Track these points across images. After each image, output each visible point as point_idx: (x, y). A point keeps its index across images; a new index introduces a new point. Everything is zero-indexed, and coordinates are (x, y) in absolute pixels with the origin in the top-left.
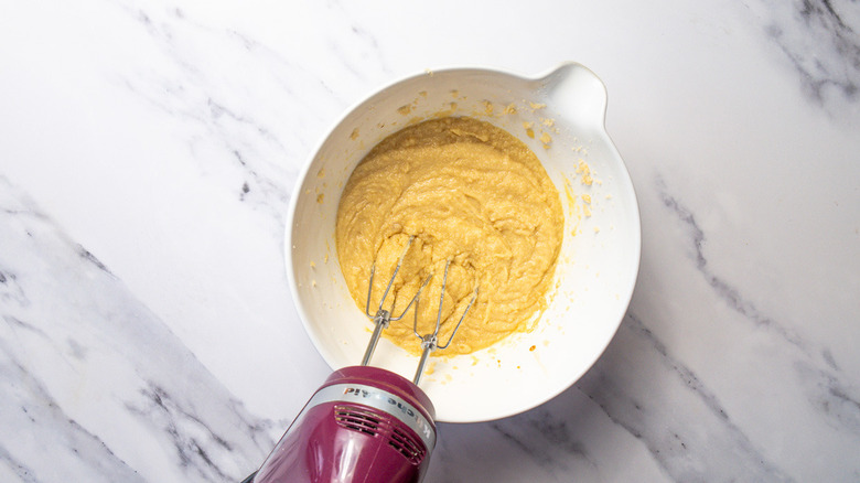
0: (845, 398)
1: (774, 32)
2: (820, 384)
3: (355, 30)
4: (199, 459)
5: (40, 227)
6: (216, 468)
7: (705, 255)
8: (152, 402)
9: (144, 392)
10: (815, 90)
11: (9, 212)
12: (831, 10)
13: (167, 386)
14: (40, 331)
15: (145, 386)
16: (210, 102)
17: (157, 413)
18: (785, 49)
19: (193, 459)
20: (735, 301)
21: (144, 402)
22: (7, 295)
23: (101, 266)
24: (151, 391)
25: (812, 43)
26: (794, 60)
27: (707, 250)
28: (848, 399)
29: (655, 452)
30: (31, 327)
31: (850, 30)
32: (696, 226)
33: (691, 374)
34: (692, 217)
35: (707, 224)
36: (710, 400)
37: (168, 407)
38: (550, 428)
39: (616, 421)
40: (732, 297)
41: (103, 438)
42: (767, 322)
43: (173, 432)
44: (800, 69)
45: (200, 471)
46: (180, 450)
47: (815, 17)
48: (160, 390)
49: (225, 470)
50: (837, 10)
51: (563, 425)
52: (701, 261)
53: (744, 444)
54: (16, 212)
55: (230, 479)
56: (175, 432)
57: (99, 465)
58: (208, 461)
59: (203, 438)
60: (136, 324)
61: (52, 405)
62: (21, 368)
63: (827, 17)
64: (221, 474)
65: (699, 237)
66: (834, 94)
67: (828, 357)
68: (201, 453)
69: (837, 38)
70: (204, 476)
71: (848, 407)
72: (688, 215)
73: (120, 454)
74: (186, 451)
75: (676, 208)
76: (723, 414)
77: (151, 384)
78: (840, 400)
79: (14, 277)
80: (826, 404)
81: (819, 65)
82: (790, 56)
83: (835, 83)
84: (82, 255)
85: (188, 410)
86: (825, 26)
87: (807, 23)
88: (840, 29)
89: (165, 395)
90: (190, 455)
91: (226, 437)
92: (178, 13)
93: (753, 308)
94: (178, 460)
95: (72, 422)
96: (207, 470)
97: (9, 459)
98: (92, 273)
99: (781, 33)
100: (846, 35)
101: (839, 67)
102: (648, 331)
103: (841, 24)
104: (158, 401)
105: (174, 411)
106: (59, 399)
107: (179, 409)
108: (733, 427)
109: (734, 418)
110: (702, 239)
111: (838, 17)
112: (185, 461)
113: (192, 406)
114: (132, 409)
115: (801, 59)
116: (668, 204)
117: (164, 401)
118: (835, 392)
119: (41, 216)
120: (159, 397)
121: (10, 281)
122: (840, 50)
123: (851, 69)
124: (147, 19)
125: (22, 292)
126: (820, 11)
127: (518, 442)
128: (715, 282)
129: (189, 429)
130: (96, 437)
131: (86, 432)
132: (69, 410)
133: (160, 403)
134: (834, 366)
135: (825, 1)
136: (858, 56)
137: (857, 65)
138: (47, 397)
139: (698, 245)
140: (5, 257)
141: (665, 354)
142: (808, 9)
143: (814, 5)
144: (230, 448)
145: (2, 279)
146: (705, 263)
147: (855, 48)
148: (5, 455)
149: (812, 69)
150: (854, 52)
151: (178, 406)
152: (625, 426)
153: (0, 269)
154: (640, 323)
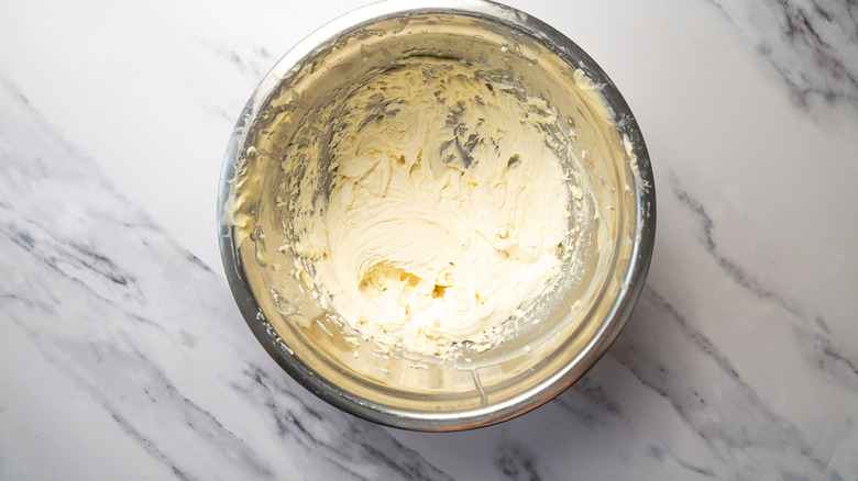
0: (836, 356)
1: (764, 50)
2: (815, 346)
4: (294, 428)
5: (153, 237)
6: (309, 435)
7: (713, 240)
8: (254, 381)
9: (246, 373)
10: (801, 98)
11: (128, 225)
12: (812, 31)
13: (266, 367)
14: (157, 325)
15: (247, 367)
17: (258, 390)
18: (774, 65)
19: (289, 428)
20: (741, 278)
21: (246, 382)
22: (128, 296)
23: (207, 268)
24: (252, 372)
25: (797, 58)
26: (782, 73)
27: (716, 235)
28: (839, 357)
29: (678, 407)
30: (149, 322)
31: (828, 46)
32: (706, 216)
33: (706, 341)
34: (702, 208)
35: (715, 213)
36: (723, 362)
37: (267, 385)
38: (589, 390)
39: (644, 383)
40: (737, 273)
41: (213, 413)
42: (768, 294)
43: (272, 406)
44: (788, 81)
45: (296, 438)
46: (279, 421)
47: (798, 36)
48: (259, 371)
49: (316, 436)
50: (817, 31)
51: (600, 388)
52: (711, 244)
53: (753, 398)
54: (133, 225)
55: (322, 443)
56: (274, 406)
57: (211, 436)
58: (303, 429)
59: (298, 410)
61: (169, 387)
62: (142, 356)
63: (808, 36)
64: (314, 440)
65: (708, 225)
66: (817, 100)
67: (821, 322)
68: (296, 422)
69: (818, 54)
71: (839, 364)
72: (699, 206)
73: (228, 426)
74: (283, 421)
75: (689, 201)
76: (734, 374)
77: (252, 366)
78: (832, 358)
79: (133, 280)
80: (821, 362)
81: (803, 77)
82: (779, 70)
83: (818, 92)
84: (190, 260)
85: (284, 386)
86: (807, 44)
87: (792, 42)
88: (820, 46)
89: (265, 375)
90: (288, 426)
92: (264, 53)
93: (756, 283)
94: (277, 429)
95: (186, 400)
96: (302, 437)
97: (135, 433)
98: (199, 274)
99: (770, 51)
100: (825, 50)
101: (820, 78)
102: (668, 306)
103: (820, 42)
104: (259, 380)
105: (272, 388)
106: (176, 381)
107: (277, 386)
108: (744, 385)
109: (744, 377)
110: (711, 226)
111: (817, 36)
112: (283, 430)
113: (287, 383)
114: (236, 387)
115: (789, 72)
116: (681, 198)
117: (263, 380)
118: (828, 352)
119: (154, 227)
120: (258, 378)
121: (130, 284)
122: (820, 63)
123: (831, 79)
124: (237, 59)
125: (141, 293)
126: (802, 31)
128: (723, 262)
129: (285, 403)
130: (207, 413)
131: (198, 408)
132: (183, 391)
133: (260, 382)
134: (827, 329)
135: (806, 23)
136: (836, 67)
137: (836, 75)
138: (165, 380)
139: (708, 232)
140: (125, 263)
141: (684, 325)
142: (792, 30)
143: (797, 27)
144: (320, 418)
145: (122, 282)
146: (714, 246)
147: (833, 60)
148: (131, 431)
149: (797, 80)
150: (832, 65)
151: (275, 384)
152: (653, 387)
153: (121, 274)
154: (662, 299)
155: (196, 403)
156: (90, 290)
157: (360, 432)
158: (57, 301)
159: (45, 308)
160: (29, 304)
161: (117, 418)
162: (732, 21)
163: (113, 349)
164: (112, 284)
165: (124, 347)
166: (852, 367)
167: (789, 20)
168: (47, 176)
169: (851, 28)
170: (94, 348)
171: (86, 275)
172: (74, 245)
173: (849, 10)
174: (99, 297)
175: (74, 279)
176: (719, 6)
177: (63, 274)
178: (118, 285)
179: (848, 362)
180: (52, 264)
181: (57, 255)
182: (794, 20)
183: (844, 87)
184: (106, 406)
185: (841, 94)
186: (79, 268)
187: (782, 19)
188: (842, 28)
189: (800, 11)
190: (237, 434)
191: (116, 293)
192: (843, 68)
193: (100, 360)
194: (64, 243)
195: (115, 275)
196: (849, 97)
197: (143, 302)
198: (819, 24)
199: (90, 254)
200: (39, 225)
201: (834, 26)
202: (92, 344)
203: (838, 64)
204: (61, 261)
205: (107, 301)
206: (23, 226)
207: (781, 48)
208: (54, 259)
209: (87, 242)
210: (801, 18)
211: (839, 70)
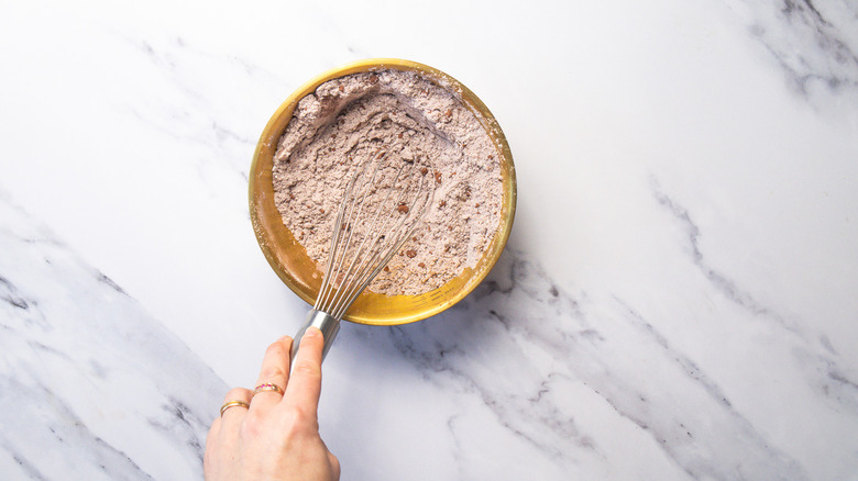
0: (844, 381)
1: (757, 31)
2: (818, 369)
3: (351, 50)
5: (57, 254)
7: (701, 250)
8: (174, 417)
9: (166, 408)
10: (800, 85)
11: (28, 241)
12: (811, 7)
13: (188, 401)
14: (63, 354)
15: (166, 401)
16: (215, 126)
17: (179, 427)
18: (768, 47)
20: (732, 293)
21: (167, 417)
22: (29, 321)
23: (119, 289)
24: (173, 406)
25: (795, 38)
26: (777, 57)
27: (702, 244)
28: (847, 382)
29: (662, 442)
30: (54, 351)
31: (831, 25)
32: (691, 223)
33: (693, 365)
34: (686, 213)
35: (701, 219)
36: (712, 389)
37: (190, 421)
38: (559, 423)
40: (728, 288)
41: (129, 454)
42: (764, 311)
43: (196, 445)
44: (784, 66)
47: (796, 14)
48: (181, 405)
50: (818, 7)
51: (571, 420)
52: (697, 255)
53: (748, 430)
54: (34, 241)
56: (198, 445)
57: (126, 479)
60: (154, 343)
61: (78, 423)
62: (46, 390)
63: (807, 12)
65: (694, 233)
66: (818, 87)
67: (825, 342)
69: (819, 35)
71: (847, 389)
72: (683, 212)
73: (145, 468)
75: (671, 206)
76: (726, 402)
77: (172, 400)
78: (839, 383)
79: (35, 303)
80: (826, 388)
81: (802, 61)
82: (774, 53)
83: (819, 77)
84: (100, 280)
86: (806, 23)
87: (789, 21)
88: (820, 25)
89: (187, 410)
92: (180, 42)
93: (750, 298)
95: (98, 439)
97: (40, 478)
98: (109, 295)
99: (763, 31)
100: (826, 29)
101: (822, 62)
102: (649, 326)
103: (822, 20)
104: (180, 415)
105: (195, 425)
106: (85, 418)
107: (200, 422)
108: (736, 414)
109: (738, 406)
110: (697, 234)
111: (818, 13)
114: (155, 424)
115: (785, 56)
116: (663, 202)
117: (185, 415)
118: (834, 376)
119: (58, 243)
120: (180, 413)
121: (32, 307)
122: (822, 45)
123: (834, 63)
124: (150, 49)
125: (44, 318)
126: (800, 8)
127: (529, 439)
128: (712, 275)
130: (122, 453)
131: (112, 449)
132: (96, 429)
133: (182, 418)
134: (831, 350)
136: (840, 49)
137: (839, 58)
138: (73, 417)
139: (693, 240)
140: (25, 285)
141: (667, 347)
142: (789, 7)
143: (794, 3)
145: (23, 306)
146: (701, 257)
147: (837, 42)
148: (36, 476)
149: (795, 65)
150: (836, 46)
151: (199, 419)
152: (632, 419)
153: (21, 297)
154: (641, 318)
155: (108, 442)
161: (19, 460)
163: (13, 382)
164: (11, 307)
165: (25, 379)
178: (18, 308)
183: (850, 71)
184: (7, 446)
185: (846, 80)
191: (16, 318)
192: (848, 49)
195: (14, 298)
196: (856, 84)
197: (47, 328)
201: (838, 1)
203: (842, 45)
205: (6, 327)
207: (777, 28)
211: (843, 52)
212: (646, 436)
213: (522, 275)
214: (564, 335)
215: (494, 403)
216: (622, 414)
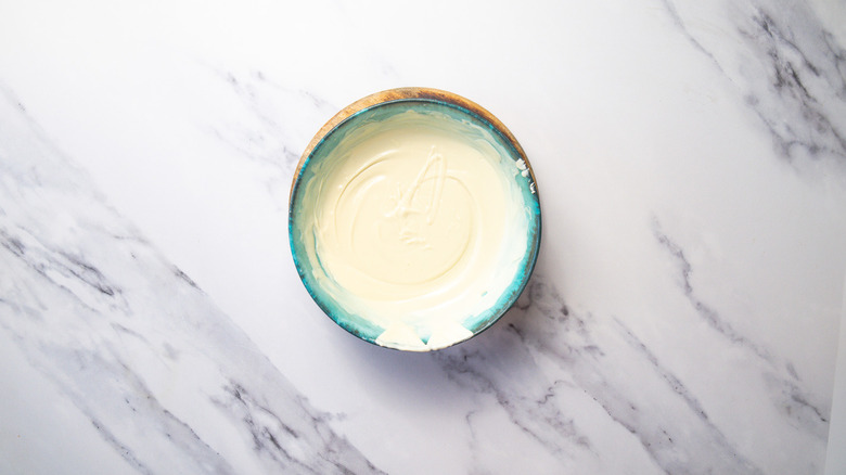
0: (804, 403)
1: (752, 101)
2: (783, 392)
4: (270, 444)
5: (142, 251)
6: (285, 452)
7: (691, 283)
8: (233, 397)
9: (226, 388)
10: (785, 149)
11: (117, 237)
12: (799, 84)
13: (245, 384)
14: (141, 337)
15: (227, 383)
16: (285, 150)
17: (237, 406)
18: (760, 115)
19: (265, 444)
20: (715, 322)
21: (226, 397)
22: (114, 306)
23: (193, 284)
24: (231, 387)
25: (783, 110)
26: (768, 124)
27: (693, 279)
28: (806, 404)
29: (647, 445)
30: (133, 333)
31: (815, 100)
32: (684, 260)
33: (678, 382)
34: (681, 252)
35: (694, 258)
36: (693, 403)
37: (246, 401)
38: (561, 423)
40: (713, 318)
41: (192, 426)
42: (741, 340)
44: (773, 132)
45: (271, 454)
46: (255, 437)
47: (786, 88)
48: (239, 387)
49: (291, 454)
50: (804, 84)
51: (571, 422)
52: (688, 288)
53: (720, 440)
54: (123, 238)
55: (296, 461)
56: (251, 422)
57: (188, 447)
58: (278, 446)
59: (274, 427)
60: (220, 332)
61: (149, 397)
62: (125, 366)
63: (796, 89)
64: (289, 457)
65: (686, 269)
66: (800, 153)
67: (791, 369)
68: (273, 439)
69: (804, 107)
70: (275, 458)
71: (806, 411)
72: (678, 251)
73: (205, 439)
74: (260, 437)
75: (669, 245)
76: (704, 415)
77: (232, 382)
78: (800, 405)
80: (789, 408)
81: (789, 129)
82: (765, 121)
83: (802, 144)
84: (177, 275)
85: (263, 404)
86: (794, 97)
87: (780, 94)
88: (806, 99)
89: (244, 391)
90: (264, 442)
91: (293, 427)
92: (260, 76)
93: (730, 327)
94: (253, 445)
95: (166, 412)
96: (278, 453)
97: (114, 441)
98: (184, 289)
99: (757, 101)
100: (811, 104)
101: (804, 131)
102: (643, 346)
103: (808, 96)
104: (238, 396)
105: (250, 405)
106: (156, 392)
107: (256, 403)
108: (712, 426)
109: (713, 418)
110: (689, 270)
111: (805, 89)
112: (259, 446)
113: (265, 400)
114: (216, 402)
115: (775, 124)
116: (662, 241)
117: (242, 396)
118: (797, 399)
119: (143, 241)
120: (238, 393)
121: (117, 295)
122: (806, 117)
123: (815, 133)
124: (234, 80)
125: (127, 304)
126: (790, 84)
127: (534, 435)
128: (699, 306)
129: (263, 420)
130: (186, 425)
131: (178, 420)
132: (164, 403)
133: (239, 398)
134: (796, 377)
135: (795, 76)
136: (821, 121)
137: (820, 129)
138: (146, 391)
139: (686, 276)
140: (113, 274)
141: (657, 365)
142: (780, 82)
143: (785, 79)
144: (296, 436)
145: (110, 293)
146: (691, 290)
147: (819, 115)
148: (111, 439)
149: (782, 131)
150: (817, 119)
151: (254, 400)
152: (622, 423)
153: (108, 284)
154: (636, 338)
155: (176, 415)
156: (76, 298)
157: (334, 452)
158: (44, 308)
159: (32, 313)
160: (16, 309)
161: (97, 425)
162: (722, 70)
163: (97, 357)
164: (99, 293)
165: (107, 356)
166: (819, 414)
167: (778, 73)
168: (40, 185)
169: (838, 84)
170: (78, 355)
171: (73, 284)
172: (63, 254)
173: (837, 66)
174: (85, 306)
175: (62, 287)
176: (711, 55)
177: (51, 280)
178: (105, 295)
179: (816, 409)
180: (40, 271)
181: (46, 263)
182: (782, 73)
183: (828, 141)
184: (87, 412)
185: (825, 148)
186: (67, 276)
187: (771, 72)
188: (830, 83)
189: (790, 64)
190: (214, 447)
191: (103, 303)
192: (828, 122)
193: (83, 367)
194: (54, 251)
195: (102, 285)
196: (833, 151)
197: (129, 314)
198: (807, 78)
199: (79, 263)
200: (30, 232)
201: (822, 81)
202: (76, 352)
203: (823, 118)
204: (50, 268)
205: (93, 310)
206: (14, 232)
207: (768, 98)
208: (43, 266)
209: (76, 252)
210: (790, 71)
211: (823, 124)
212: (635, 440)
213: (538, 295)
214: (570, 348)
215: (507, 402)
216: (615, 419)
